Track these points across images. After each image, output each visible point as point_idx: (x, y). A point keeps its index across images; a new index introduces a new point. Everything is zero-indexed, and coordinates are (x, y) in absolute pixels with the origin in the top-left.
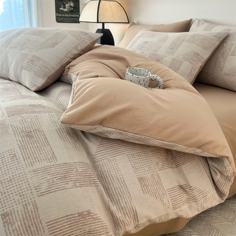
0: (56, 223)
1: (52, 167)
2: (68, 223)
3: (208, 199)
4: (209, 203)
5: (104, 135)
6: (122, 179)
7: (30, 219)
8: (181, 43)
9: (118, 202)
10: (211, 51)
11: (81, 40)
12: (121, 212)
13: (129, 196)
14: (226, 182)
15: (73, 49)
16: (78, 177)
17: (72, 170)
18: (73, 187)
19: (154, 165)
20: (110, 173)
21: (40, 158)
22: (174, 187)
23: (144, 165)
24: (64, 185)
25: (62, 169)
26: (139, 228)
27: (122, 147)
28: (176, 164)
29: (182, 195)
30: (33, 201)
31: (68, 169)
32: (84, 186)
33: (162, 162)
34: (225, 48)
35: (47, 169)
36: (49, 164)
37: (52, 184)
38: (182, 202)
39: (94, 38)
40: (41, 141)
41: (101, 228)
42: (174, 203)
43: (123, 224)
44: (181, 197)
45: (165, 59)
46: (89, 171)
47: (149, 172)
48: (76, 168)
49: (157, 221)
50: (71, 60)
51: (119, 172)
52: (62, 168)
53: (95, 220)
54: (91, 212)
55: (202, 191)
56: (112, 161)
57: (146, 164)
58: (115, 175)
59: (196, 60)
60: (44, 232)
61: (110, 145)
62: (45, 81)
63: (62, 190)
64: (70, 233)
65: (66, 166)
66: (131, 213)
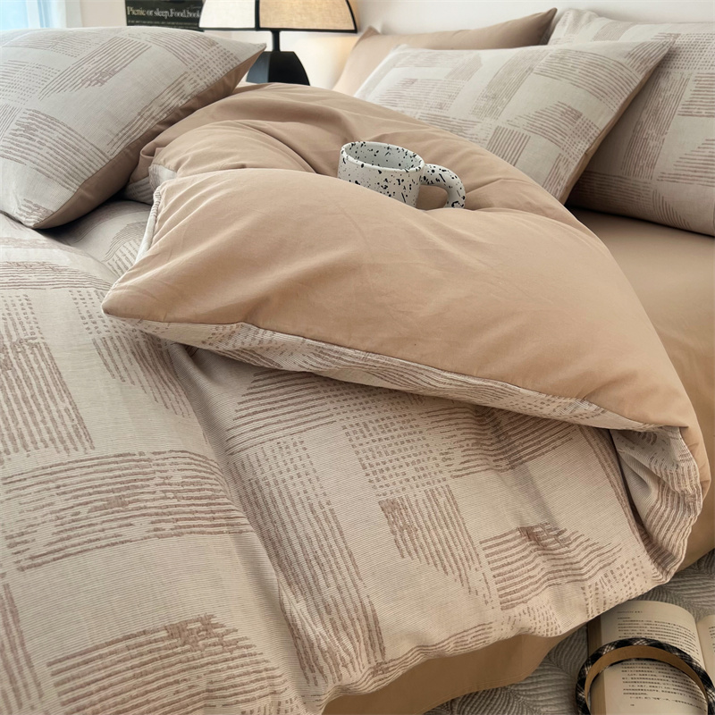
0: (86, 662)
1: (73, 469)
2: (129, 664)
3: (619, 572)
4: (622, 584)
5: (264, 358)
6: (327, 508)
8: (521, 81)
9: (314, 588)
10: (620, 104)
11: (193, 64)
12: (322, 619)
13: (350, 564)
14: (677, 512)
15: (166, 92)
16: (168, 502)
17: (149, 476)
18: (149, 537)
19: (435, 459)
20: (286, 487)
21: (31, 435)
22: (505, 535)
23: (402, 460)
24: (117, 531)
25: (111, 474)
26: (388, 675)
27: (328, 400)
28: (510, 456)
29: (530, 559)
31: (132, 475)
32: (191, 533)
33: (464, 451)
34: (663, 94)
35: (55, 473)
36: (64, 457)
37: (74, 524)
38: (531, 584)
39: (236, 58)
40: (36, 378)
41: (253, 677)
42: (503, 588)
43: (330, 660)
44: (529, 567)
46: (210, 481)
47: (419, 481)
48: (161, 472)
49: (450, 649)
50: (161, 127)
51: (317, 485)
52: (111, 470)
53: (231, 651)
54: (214, 621)
55: (599, 545)
56: (291, 447)
57: (409, 456)
58: (303, 496)
59: (571, 132)
60: (41, 696)
61: (286, 393)
62: (71, 194)
63: (108, 545)
64: (137, 696)
65: (126, 464)
66: (357, 623)
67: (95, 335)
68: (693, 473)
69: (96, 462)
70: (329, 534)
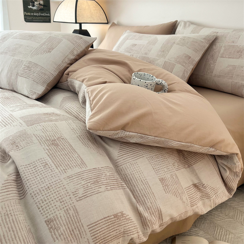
0: (96, 225)
1: (84, 173)
2: (106, 225)
4: (220, 199)
5: (125, 139)
6: (146, 181)
7: (73, 223)
8: (171, 46)
9: (144, 203)
12: (147, 211)
13: (153, 196)
14: (234, 177)
15: (69, 54)
16: (108, 181)
17: (102, 174)
18: (106, 191)
19: (171, 166)
20: (134, 175)
21: (71, 164)
22: (190, 186)
23: (163, 166)
24: (98, 189)
26: (163, 227)
27: (141, 150)
28: (188, 164)
29: (196, 193)
30: (73, 206)
31: (98, 174)
32: (114, 189)
34: (214, 50)
35: (80, 174)
36: (80, 170)
37: (88, 188)
38: (197, 200)
40: (67, 148)
41: (134, 228)
42: (191, 201)
43: (150, 223)
44: (196, 195)
45: (156, 62)
46: (115, 175)
47: (168, 172)
48: (104, 173)
49: (178, 219)
50: (69, 66)
51: (142, 174)
52: (93, 173)
53: (128, 221)
54: (123, 213)
55: (214, 188)
56: (134, 164)
57: (165, 165)
58: (139, 178)
59: (188, 63)
60: (86, 235)
62: (45, 88)
63: (97, 193)
64: (108, 234)
65: (96, 171)
66: (156, 212)
67: (77, 135)
68: (239, 166)
69: (89, 171)
70: (147, 188)
